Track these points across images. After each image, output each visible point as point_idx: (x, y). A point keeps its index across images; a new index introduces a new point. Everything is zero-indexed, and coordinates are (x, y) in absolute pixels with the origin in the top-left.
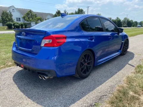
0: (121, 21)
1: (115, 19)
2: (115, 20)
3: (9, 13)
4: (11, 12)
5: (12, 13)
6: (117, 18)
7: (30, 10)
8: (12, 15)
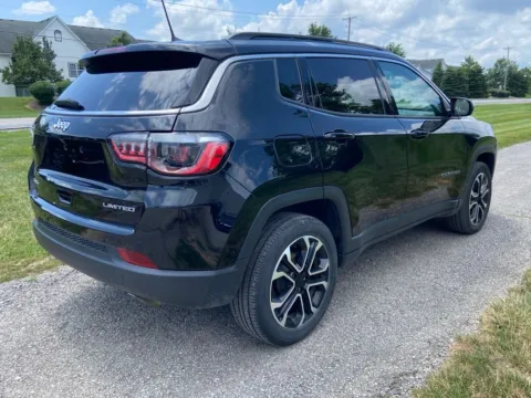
0: (485, 72)
1: (459, 65)
2: (460, 69)
3: (42, 46)
4: (49, 40)
5: (55, 47)
6: (469, 60)
7: (124, 34)
8: (52, 53)
